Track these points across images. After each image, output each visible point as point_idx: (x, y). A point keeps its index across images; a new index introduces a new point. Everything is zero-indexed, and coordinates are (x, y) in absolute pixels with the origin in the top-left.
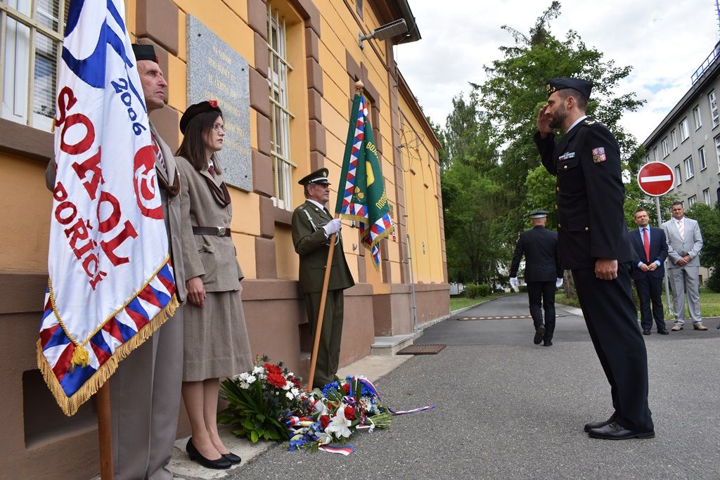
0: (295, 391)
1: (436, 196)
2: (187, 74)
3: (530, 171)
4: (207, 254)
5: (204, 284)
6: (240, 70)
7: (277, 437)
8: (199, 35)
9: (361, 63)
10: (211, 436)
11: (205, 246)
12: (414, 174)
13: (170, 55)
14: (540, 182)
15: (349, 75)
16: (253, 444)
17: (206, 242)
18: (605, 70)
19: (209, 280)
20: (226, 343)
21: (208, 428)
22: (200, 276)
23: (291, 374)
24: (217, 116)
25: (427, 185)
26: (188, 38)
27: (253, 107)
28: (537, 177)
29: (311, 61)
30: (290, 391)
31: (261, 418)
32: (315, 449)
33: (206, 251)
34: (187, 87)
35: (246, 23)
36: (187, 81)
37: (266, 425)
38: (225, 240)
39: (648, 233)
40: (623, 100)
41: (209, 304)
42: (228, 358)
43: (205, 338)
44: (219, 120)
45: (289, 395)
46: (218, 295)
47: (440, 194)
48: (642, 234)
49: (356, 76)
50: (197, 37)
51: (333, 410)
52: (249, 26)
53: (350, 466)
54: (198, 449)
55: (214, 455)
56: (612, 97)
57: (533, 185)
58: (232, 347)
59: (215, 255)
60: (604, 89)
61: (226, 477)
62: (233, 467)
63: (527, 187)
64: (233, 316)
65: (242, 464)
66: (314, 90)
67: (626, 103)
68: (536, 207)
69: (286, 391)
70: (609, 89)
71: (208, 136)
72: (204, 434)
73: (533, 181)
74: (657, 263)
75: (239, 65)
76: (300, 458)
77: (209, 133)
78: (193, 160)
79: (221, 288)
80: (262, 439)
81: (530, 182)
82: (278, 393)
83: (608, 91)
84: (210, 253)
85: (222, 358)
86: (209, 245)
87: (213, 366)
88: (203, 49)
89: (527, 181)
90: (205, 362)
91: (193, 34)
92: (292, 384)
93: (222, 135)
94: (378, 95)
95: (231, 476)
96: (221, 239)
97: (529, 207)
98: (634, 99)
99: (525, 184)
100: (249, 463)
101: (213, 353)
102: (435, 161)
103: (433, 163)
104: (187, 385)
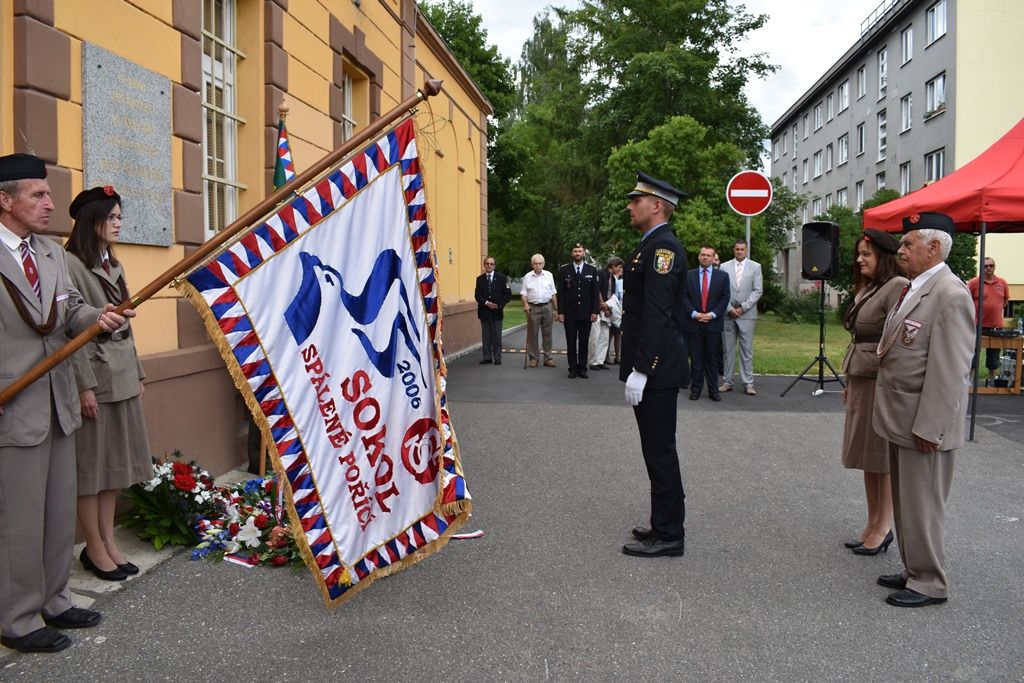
0: (206, 495)
1: (477, 181)
2: (84, 119)
3: (614, 150)
4: (99, 363)
5: (96, 395)
6: (158, 94)
7: (185, 542)
8: (99, 67)
9: (355, 27)
10: (107, 546)
11: (98, 353)
12: (441, 156)
13: (60, 102)
14: (627, 166)
15: (334, 50)
16: (157, 551)
17: (99, 349)
18: (732, 16)
19: (103, 390)
20: (121, 453)
21: (103, 538)
22: (93, 389)
23: (205, 473)
24: (113, 206)
25: (463, 167)
26: (84, 74)
27: (176, 135)
28: (622, 160)
29: (271, 47)
30: (199, 493)
31: (166, 523)
32: (219, 559)
33: (98, 359)
34: (83, 136)
35: (169, 25)
36: (83, 128)
37: (173, 530)
38: (121, 344)
39: (709, 275)
40: (751, 61)
41: (103, 417)
42: (123, 469)
43: (99, 451)
44: (116, 210)
45: (199, 499)
46: (114, 406)
47: (485, 177)
48: (701, 276)
49: (344, 49)
50: (96, 69)
51: (245, 515)
52: (175, 28)
53: (247, 581)
54: (93, 560)
55: (110, 566)
56: (737, 55)
57: (617, 169)
58: (128, 457)
59: (110, 363)
60: (729, 41)
61: (120, 590)
62: (129, 578)
63: (607, 170)
64: (131, 424)
65: (140, 574)
66: (274, 85)
67: (754, 66)
68: (619, 198)
69: (196, 494)
70: (734, 42)
71: (102, 228)
72: (99, 544)
73: (616, 164)
74: (712, 314)
75: (157, 88)
76: (200, 569)
77: (103, 224)
78: (84, 256)
79: (117, 398)
80: (168, 544)
81: (611, 164)
82: (186, 496)
83: (733, 46)
84: (104, 362)
85: (117, 469)
86: (102, 353)
87: (107, 478)
88: (104, 82)
89: (609, 162)
90: (99, 474)
91: (91, 67)
92: (204, 486)
93: (118, 227)
94: (380, 64)
95: (125, 589)
96: (116, 344)
97: (611, 198)
98: (766, 61)
99: (607, 166)
100: (148, 573)
101: (108, 465)
102: (480, 130)
103: (476, 134)
104: (81, 498)
